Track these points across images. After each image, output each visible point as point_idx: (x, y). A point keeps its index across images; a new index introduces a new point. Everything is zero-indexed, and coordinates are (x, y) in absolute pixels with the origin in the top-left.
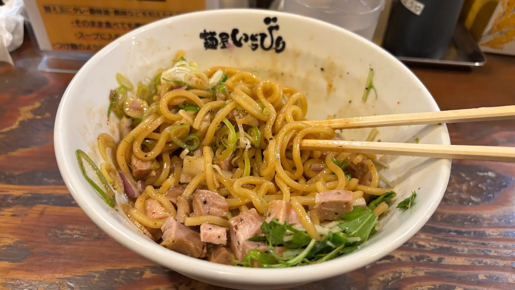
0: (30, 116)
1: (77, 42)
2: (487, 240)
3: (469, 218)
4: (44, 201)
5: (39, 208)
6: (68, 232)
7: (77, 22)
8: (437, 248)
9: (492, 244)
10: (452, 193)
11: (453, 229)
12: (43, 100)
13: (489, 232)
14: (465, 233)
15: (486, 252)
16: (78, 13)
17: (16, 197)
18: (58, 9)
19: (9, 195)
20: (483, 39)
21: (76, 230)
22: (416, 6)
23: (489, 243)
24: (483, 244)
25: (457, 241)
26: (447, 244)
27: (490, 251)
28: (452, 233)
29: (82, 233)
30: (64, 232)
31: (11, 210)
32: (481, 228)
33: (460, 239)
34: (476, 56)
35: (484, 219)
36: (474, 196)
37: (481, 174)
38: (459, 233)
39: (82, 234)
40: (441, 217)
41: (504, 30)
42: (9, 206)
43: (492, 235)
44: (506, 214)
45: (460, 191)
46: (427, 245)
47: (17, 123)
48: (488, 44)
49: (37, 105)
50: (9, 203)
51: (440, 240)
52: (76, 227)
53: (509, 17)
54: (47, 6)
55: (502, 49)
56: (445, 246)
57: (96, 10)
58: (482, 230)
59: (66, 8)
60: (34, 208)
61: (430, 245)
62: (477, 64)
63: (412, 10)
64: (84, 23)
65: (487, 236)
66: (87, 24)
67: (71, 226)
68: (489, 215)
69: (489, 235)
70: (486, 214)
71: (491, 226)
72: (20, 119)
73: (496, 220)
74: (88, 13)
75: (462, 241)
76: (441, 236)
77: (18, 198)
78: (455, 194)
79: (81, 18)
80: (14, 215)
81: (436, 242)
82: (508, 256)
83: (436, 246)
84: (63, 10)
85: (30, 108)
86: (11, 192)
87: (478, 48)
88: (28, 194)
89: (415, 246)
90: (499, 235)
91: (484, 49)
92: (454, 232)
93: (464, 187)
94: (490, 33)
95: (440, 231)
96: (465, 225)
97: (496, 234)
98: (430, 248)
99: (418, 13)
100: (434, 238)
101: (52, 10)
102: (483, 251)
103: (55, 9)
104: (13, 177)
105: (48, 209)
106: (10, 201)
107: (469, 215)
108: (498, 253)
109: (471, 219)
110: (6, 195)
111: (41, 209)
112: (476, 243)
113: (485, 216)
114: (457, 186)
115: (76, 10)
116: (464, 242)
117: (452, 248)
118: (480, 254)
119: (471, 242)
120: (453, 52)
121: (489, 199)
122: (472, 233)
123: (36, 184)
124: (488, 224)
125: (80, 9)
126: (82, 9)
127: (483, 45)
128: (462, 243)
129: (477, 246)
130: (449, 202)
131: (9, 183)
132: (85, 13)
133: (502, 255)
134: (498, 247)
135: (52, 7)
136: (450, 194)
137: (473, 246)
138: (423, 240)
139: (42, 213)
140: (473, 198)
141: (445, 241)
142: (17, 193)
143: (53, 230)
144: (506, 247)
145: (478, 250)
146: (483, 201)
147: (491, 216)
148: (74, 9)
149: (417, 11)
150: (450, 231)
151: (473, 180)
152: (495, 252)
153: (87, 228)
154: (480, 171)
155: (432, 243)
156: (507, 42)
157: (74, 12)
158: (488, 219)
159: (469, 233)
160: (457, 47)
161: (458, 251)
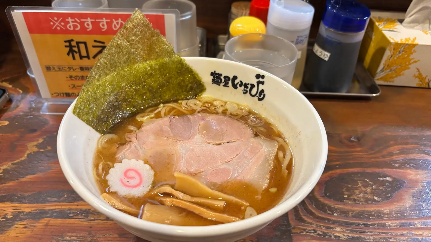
0: (35, 149)
1: (70, 91)
2: (388, 230)
3: (373, 213)
4: (49, 215)
5: (45, 221)
6: (68, 238)
7: (71, 77)
8: (350, 237)
9: (392, 233)
10: (359, 194)
11: (361, 222)
12: (45, 137)
13: (389, 223)
14: (370, 225)
15: (387, 239)
16: (72, 70)
17: (27, 213)
18: (56, 68)
19: (21, 212)
20: (377, 75)
21: (73, 236)
22: (324, 55)
23: (389, 233)
24: (384, 233)
25: (364, 232)
26: (357, 234)
27: (390, 238)
28: (360, 226)
29: (78, 238)
30: (65, 239)
31: (23, 223)
32: (382, 221)
33: (367, 230)
34: (373, 88)
35: (385, 214)
36: (376, 196)
37: (381, 179)
38: (366, 225)
39: (78, 240)
40: (352, 214)
41: (393, 68)
42: (21, 220)
43: (391, 226)
44: (402, 209)
45: (366, 193)
46: (342, 236)
47: (26, 156)
48: (381, 79)
49: (41, 141)
50: (20, 218)
51: (352, 231)
52: (74, 234)
53: (395, 58)
54: (48, 66)
55: (393, 82)
56: (356, 236)
57: (85, 68)
58: (383, 222)
59: (62, 67)
60: (40, 221)
61: (344, 235)
62: (374, 95)
63: (322, 57)
64: (76, 77)
65: (387, 227)
66: (78, 78)
67: (69, 234)
68: (388, 211)
69: (389, 226)
70: (386, 210)
71: (390, 219)
72: (28, 152)
73: (394, 214)
74: (79, 70)
75: (369, 232)
76: (352, 228)
77: (28, 214)
78: (361, 195)
79: (74, 74)
80: (26, 227)
81: (348, 233)
82: (404, 241)
83: (349, 236)
84: (60, 69)
85: (35, 143)
86: (22, 210)
87: (374, 82)
88: (36, 210)
89: (333, 237)
90: (397, 226)
91: (378, 82)
92: (362, 225)
93: (369, 190)
94: (382, 71)
95: (351, 224)
96: (371, 219)
97: (394, 225)
98: (344, 238)
99: (326, 59)
100: (347, 230)
101: (52, 69)
102: (385, 239)
103: (54, 68)
104: (24, 198)
105: (51, 222)
106: (22, 217)
107: (373, 211)
108: (397, 240)
109: (374, 214)
110: (19, 212)
111: (46, 222)
112: (379, 233)
113: (385, 211)
114: (363, 189)
115: (70, 68)
116: (371, 232)
117: (361, 237)
118: (383, 241)
119: (375, 232)
120: (357, 85)
121: (388, 198)
122: (376, 225)
123: (42, 203)
124: (388, 217)
125: (73, 68)
126: (74, 68)
127: (378, 80)
128: (369, 233)
129: (380, 235)
130: (357, 202)
131: (21, 202)
132: (77, 70)
133: (400, 241)
134: (396, 235)
135: (51, 67)
136: (358, 196)
137: (377, 235)
138: (338, 232)
139: (47, 225)
140: (375, 198)
141: (355, 232)
142: (27, 210)
143: (56, 238)
144: (402, 235)
145: (381, 238)
146: (383, 200)
147: (390, 211)
148: (69, 68)
149: (325, 57)
150: (359, 224)
151: (375, 184)
152: (394, 239)
153: (81, 235)
154: (380, 177)
155: (345, 234)
156: (396, 77)
157: (68, 70)
158: (387, 214)
159: (374, 225)
160: (359, 81)
161: (365, 239)
